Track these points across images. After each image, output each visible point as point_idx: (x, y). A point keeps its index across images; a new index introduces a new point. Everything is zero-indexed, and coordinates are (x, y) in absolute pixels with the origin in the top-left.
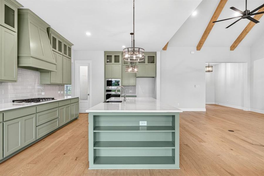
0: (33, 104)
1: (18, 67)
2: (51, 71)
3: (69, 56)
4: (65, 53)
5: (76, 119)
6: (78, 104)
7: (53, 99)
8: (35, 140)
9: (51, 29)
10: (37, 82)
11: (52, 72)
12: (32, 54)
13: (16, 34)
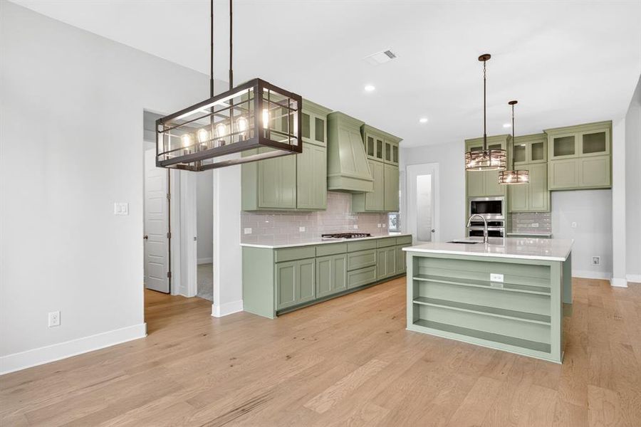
0: (343, 240)
1: (328, 190)
2: (366, 192)
3: (394, 161)
4: (388, 159)
7: (368, 235)
8: (346, 289)
9: (365, 127)
10: (348, 211)
11: (367, 194)
12: (343, 172)
13: (326, 149)
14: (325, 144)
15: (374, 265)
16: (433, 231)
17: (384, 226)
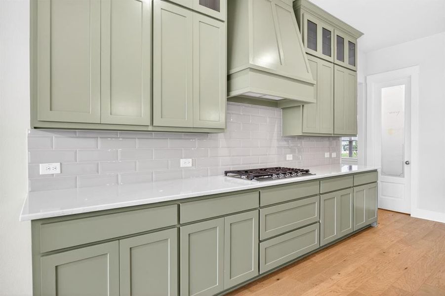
4: (341, 57)
5: (369, 227)
6: (376, 187)
7: (306, 172)
11: (305, 106)
13: (225, 24)
14: (223, 14)
15: (316, 223)
16: (407, 163)
17: (334, 155)
